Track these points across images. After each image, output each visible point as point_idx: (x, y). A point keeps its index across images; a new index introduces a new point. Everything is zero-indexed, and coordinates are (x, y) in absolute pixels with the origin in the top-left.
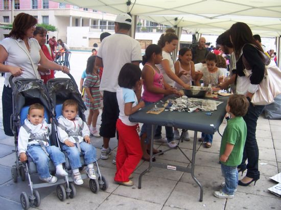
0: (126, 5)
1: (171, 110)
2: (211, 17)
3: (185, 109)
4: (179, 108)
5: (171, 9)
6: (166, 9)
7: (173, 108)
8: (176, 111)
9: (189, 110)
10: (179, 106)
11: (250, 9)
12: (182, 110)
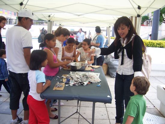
0: (20, 5)
1: (71, 85)
2: (79, 14)
3: (80, 83)
4: (76, 83)
5: (52, 9)
6: (48, 9)
7: (72, 83)
8: (74, 85)
9: (84, 84)
10: (76, 81)
11: (104, 10)
12: (78, 84)
